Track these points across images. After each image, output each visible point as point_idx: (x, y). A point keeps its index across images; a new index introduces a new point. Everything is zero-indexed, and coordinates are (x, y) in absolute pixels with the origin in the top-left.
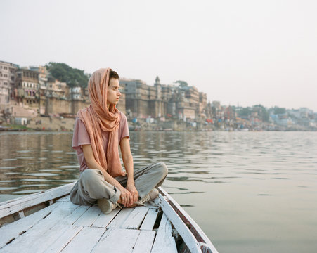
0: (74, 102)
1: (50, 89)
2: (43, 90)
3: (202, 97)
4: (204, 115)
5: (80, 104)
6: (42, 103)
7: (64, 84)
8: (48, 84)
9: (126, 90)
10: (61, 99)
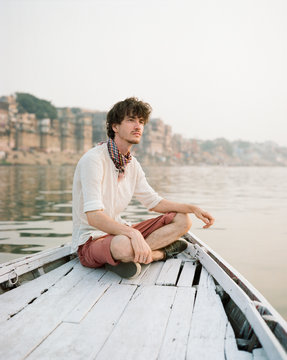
0: (42, 135)
1: (20, 121)
2: (13, 123)
3: (167, 130)
4: (170, 149)
5: (48, 137)
6: (12, 136)
7: (33, 116)
8: (19, 116)
9: (93, 122)
10: (30, 132)
